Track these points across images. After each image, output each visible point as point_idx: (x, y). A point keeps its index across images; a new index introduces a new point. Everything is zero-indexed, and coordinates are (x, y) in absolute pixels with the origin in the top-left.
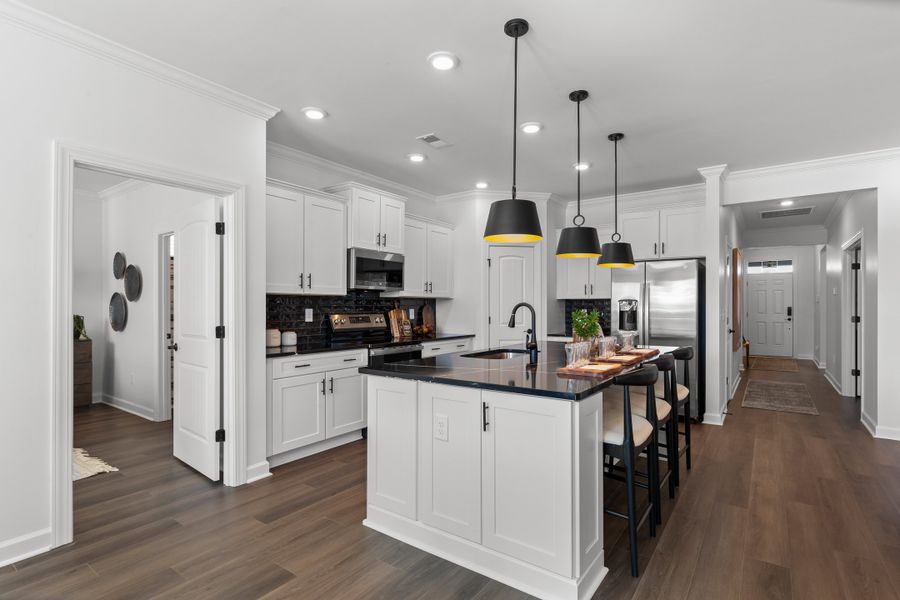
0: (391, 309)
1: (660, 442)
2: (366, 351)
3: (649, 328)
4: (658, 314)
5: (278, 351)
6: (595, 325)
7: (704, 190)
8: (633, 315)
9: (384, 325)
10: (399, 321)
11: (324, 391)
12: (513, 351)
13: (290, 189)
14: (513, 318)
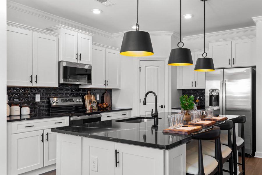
0: (85, 94)
1: (224, 168)
2: (68, 117)
3: (225, 105)
4: (230, 97)
5: (19, 118)
6: (192, 104)
7: (256, 29)
8: (217, 97)
9: (82, 103)
10: (90, 101)
11: (42, 140)
12: (147, 118)
13: (24, 28)
14: (145, 100)
